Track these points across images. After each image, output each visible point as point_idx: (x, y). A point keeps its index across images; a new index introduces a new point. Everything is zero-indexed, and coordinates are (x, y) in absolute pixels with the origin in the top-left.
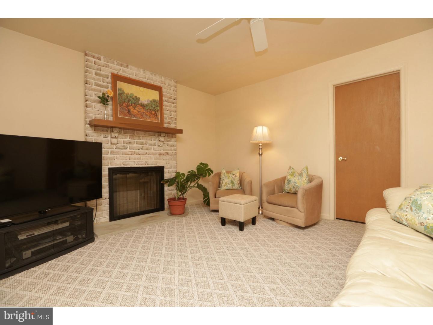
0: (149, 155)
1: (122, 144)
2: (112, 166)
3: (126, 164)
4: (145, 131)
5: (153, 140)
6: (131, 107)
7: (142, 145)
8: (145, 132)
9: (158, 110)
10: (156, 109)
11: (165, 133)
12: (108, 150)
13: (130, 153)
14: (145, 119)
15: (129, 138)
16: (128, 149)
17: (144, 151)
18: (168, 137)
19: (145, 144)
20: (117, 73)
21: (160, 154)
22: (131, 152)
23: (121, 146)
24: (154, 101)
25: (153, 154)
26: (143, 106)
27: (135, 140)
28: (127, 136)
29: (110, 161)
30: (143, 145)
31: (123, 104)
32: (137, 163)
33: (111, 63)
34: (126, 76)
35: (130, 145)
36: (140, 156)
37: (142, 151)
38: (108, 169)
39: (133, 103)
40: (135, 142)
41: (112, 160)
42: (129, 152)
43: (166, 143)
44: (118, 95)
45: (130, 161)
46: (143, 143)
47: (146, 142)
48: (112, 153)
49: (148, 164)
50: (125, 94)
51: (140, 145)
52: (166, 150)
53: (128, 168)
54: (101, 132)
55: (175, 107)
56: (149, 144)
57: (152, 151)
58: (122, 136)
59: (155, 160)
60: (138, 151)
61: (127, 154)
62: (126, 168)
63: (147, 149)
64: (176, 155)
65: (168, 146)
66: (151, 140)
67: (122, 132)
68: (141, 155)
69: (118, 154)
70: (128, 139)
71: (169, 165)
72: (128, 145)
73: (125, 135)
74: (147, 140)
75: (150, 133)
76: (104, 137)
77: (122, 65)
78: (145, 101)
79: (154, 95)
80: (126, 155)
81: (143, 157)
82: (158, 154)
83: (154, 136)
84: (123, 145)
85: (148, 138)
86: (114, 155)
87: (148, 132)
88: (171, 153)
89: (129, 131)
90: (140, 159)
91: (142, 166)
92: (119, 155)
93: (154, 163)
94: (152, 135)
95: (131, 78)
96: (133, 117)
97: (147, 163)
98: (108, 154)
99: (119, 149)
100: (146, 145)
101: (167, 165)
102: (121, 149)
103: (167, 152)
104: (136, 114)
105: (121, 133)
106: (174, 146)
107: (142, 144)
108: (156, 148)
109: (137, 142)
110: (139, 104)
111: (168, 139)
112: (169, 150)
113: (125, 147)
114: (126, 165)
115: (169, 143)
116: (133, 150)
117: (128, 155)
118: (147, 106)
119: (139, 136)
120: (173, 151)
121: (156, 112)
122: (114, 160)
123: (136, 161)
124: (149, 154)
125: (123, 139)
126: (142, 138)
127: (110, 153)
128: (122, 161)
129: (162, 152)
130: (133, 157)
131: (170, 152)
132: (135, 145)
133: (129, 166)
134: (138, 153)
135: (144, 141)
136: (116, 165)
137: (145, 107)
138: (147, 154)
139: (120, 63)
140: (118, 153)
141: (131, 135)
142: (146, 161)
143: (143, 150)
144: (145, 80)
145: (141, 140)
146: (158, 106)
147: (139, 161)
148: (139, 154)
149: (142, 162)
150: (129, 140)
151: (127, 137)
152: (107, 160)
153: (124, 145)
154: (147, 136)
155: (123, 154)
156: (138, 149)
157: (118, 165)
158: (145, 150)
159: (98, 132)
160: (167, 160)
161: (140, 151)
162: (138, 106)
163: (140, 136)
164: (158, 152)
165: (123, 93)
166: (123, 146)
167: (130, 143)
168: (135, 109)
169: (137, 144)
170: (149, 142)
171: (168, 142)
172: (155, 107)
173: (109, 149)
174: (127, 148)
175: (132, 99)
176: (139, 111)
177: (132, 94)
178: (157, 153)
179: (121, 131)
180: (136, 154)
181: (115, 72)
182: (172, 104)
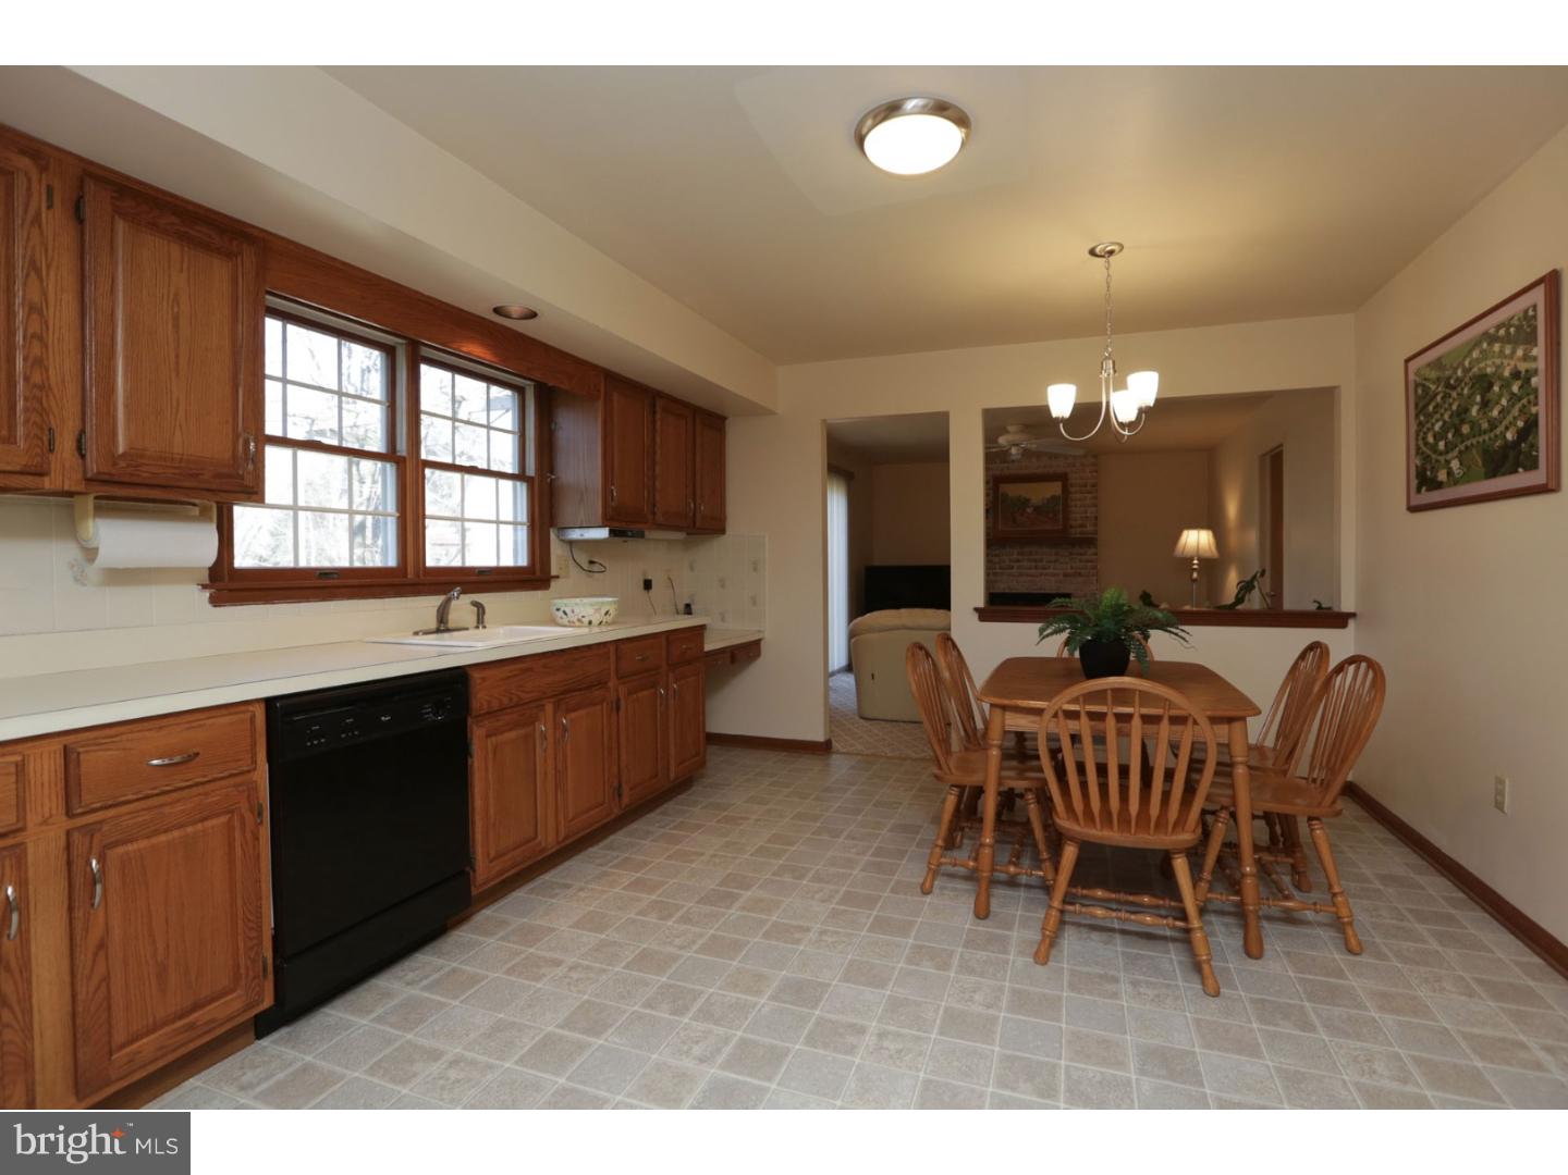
0: (1047, 577)
2: (995, 590)
3: (1012, 588)
6: (1018, 514)
9: (1060, 510)
10: (1056, 510)
14: (1039, 527)
15: (1017, 554)
16: (1015, 569)
18: (1080, 548)
19: (1040, 561)
21: (1065, 575)
22: (1017, 572)
24: (1054, 498)
25: (1054, 575)
26: (1035, 508)
27: (1025, 556)
30: (1038, 562)
32: (1027, 587)
35: (1018, 564)
39: (1020, 508)
40: (1024, 559)
41: (995, 583)
43: (1077, 558)
44: (1001, 501)
45: (1018, 584)
46: (1036, 559)
47: (1042, 558)
48: (995, 574)
49: (1044, 590)
50: (1009, 499)
51: (1033, 562)
52: (1078, 568)
55: (1095, 498)
56: (1046, 560)
57: (1051, 571)
58: (1007, 552)
59: (1057, 583)
60: (1028, 571)
63: (1045, 569)
64: (1097, 575)
65: (1079, 562)
66: (1051, 555)
68: (1033, 577)
70: (1015, 556)
72: (1015, 563)
74: (1043, 555)
78: (1038, 501)
79: (1054, 489)
81: (1037, 579)
82: (1062, 576)
86: (997, 577)
88: (1087, 573)
91: (1035, 592)
92: (1003, 577)
93: (1054, 588)
97: (1043, 587)
99: (1004, 569)
100: (1043, 562)
101: (1079, 591)
102: (1007, 569)
103: (1078, 571)
104: (1025, 521)
106: (1091, 562)
107: (1035, 561)
108: (1058, 565)
109: (1027, 558)
111: (1081, 552)
112: (1082, 569)
113: (1011, 566)
114: (1011, 590)
115: (1082, 557)
116: (1022, 570)
117: (1014, 577)
118: (1040, 507)
120: (1090, 569)
121: (1057, 514)
122: (998, 582)
124: (1046, 575)
125: (1009, 556)
126: (1035, 553)
127: (992, 575)
128: (1006, 584)
129: (1069, 571)
130: (1022, 579)
132: (1025, 563)
133: (1017, 592)
134: (1029, 574)
135: (1038, 557)
136: (999, 590)
138: (1043, 576)
140: (1001, 574)
141: (1019, 551)
142: (1042, 584)
143: (1037, 570)
145: (1034, 556)
146: (1060, 504)
147: (1030, 585)
148: (1031, 576)
149: (1036, 586)
150: (1017, 556)
151: (1014, 553)
153: (1011, 563)
155: (1008, 576)
156: (1029, 569)
157: (1001, 590)
158: (1040, 569)
160: (1076, 582)
161: (1033, 571)
162: (1027, 509)
163: (1033, 551)
164: (1062, 571)
165: (1007, 497)
167: (1018, 561)
168: (1022, 515)
169: (1027, 561)
170: (1045, 557)
171: (1080, 557)
172: (1055, 507)
175: (1021, 502)
176: (1029, 518)
177: (1018, 495)
178: (1061, 573)
180: (1026, 576)
181: (998, 473)
182: (1089, 496)
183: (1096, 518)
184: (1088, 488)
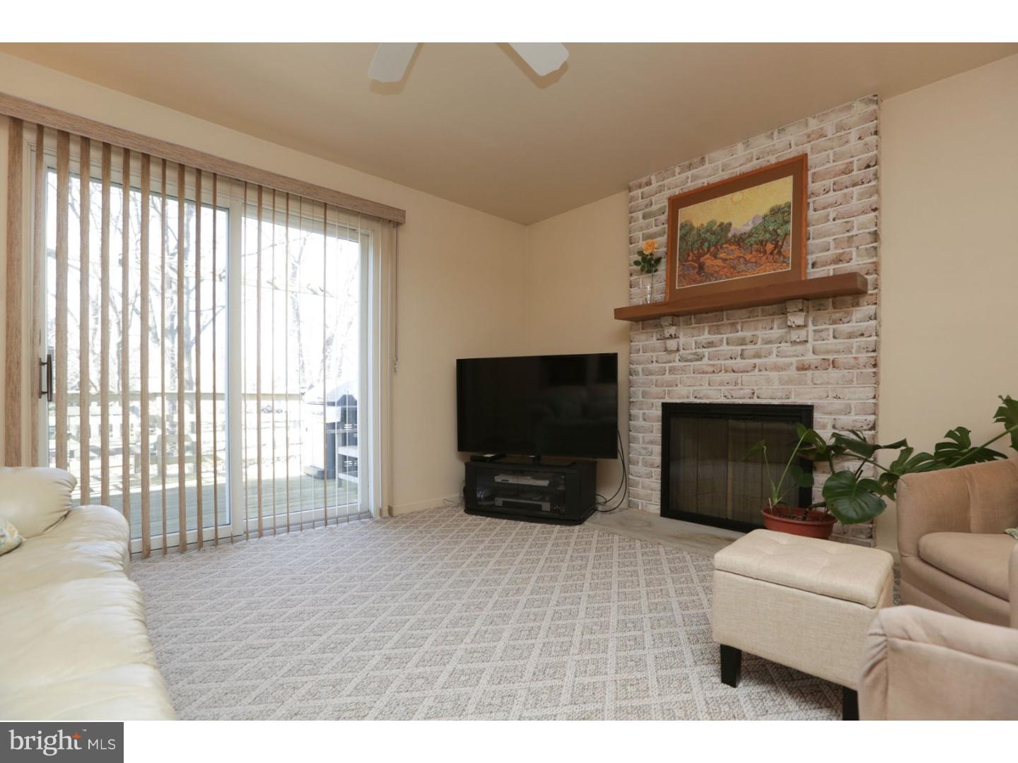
0: (764, 373)
1: (692, 349)
2: (672, 399)
3: (701, 395)
4: (750, 307)
5: (775, 326)
6: (708, 256)
7: (741, 345)
8: (750, 309)
9: (787, 234)
10: (778, 235)
11: (801, 300)
12: (664, 365)
13: (711, 369)
14: (741, 275)
15: (709, 331)
16: (705, 361)
17: (747, 361)
18: (835, 307)
19: (752, 342)
20: (681, 192)
21: (802, 368)
22: (713, 365)
23: (691, 354)
24: (777, 210)
25: (777, 368)
26: (740, 241)
27: (724, 336)
28: (704, 327)
29: (667, 389)
30: (746, 344)
31: (689, 255)
32: (727, 394)
33: (670, 177)
34: (700, 185)
35: (711, 349)
36: (735, 374)
37: (743, 361)
38: (660, 404)
39: (711, 244)
40: (721, 340)
41: (671, 386)
42: (710, 367)
43: (828, 329)
44: (680, 239)
45: (711, 388)
46: (744, 339)
47: (753, 335)
48: (672, 370)
49: (758, 397)
50: (694, 232)
51: (737, 345)
52: (828, 352)
53: (705, 404)
54: (652, 330)
55: (873, 192)
56: (763, 339)
57: (773, 359)
58: (692, 331)
59: (784, 384)
60: (729, 362)
61: (703, 373)
62: (700, 404)
63: (758, 356)
64: (875, 366)
65: (834, 337)
66: (772, 329)
67: (693, 320)
68: (738, 372)
69: (684, 372)
70: (706, 337)
71: (836, 401)
72: (704, 350)
73: (699, 328)
74: (756, 329)
75: (767, 307)
76: (658, 340)
77: (690, 167)
78: (747, 225)
80: (700, 373)
81: (745, 377)
82: (793, 368)
83: (778, 314)
84: (694, 351)
85: (760, 325)
86: (676, 376)
87: (760, 308)
88: (852, 361)
89: (709, 315)
90: (736, 384)
91: (740, 401)
92: (685, 374)
93: (779, 394)
94: (774, 314)
95: (713, 184)
96: (710, 280)
97: (756, 394)
98: (664, 374)
99: (687, 361)
100: (756, 343)
101: (830, 400)
102: (691, 361)
103: (831, 357)
104: (717, 269)
105: (692, 324)
106: (862, 335)
107: (742, 342)
108: (786, 349)
109: (727, 339)
110: (729, 242)
111: (837, 316)
112: (838, 352)
113: (698, 355)
114: (700, 398)
115: (840, 327)
116: (719, 362)
117: (704, 375)
118: (750, 235)
119: (733, 325)
120: (858, 352)
121: (780, 243)
122: (677, 385)
123: (724, 388)
124: (764, 368)
125: (695, 338)
126: (742, 328)
127: (667, 372)
128: (692, 389)
129: (810, 358)
130: (717, 378)
131: (841, 358)
132: (724, 347)
133: (708, 401)
134: (730, 369)
135: (747, 334)
136: (678, 398)
137: (743, 241)
138: (757, 370)
139: (687, 163)
140: (683, 370)
141: (712, 326)
142: (755, 388)
143: (745, 359)
144: (748, 167)
145: (740, 334)
146: (787, 222)
147: (732, 390)
148: (734, 371)
149: (742, 392)
150: (710, 336)
151: (704, 330)
152: (662, 386)
153: (698, 350)
154: (758, 318)
155: (694, 373)
156: (731, 358)
157: (683, 397)
158: (749, 358)
159: (648, 331)
160: (828, 383)
161: (736, 361)
162: (724, 246)
163: (737, 323)
164: (794, 360)
165: (692, 228)
166: (695, 354)
167: (711, 344)
168: (715, 258)
169: (728, 344)
170: (762, 334)
171: (835, 326)
172: (775, 231)
173: (666, 363)
174: (704, 356)
175: (712, 234)
176: (726, 260)
177: (712, 223)
178: (792, 364)
179: (690, 319)
180: (726, 371)
181: (677, 191)
182: (856, 190)
183: (876, 236)
184: (857, 174)
